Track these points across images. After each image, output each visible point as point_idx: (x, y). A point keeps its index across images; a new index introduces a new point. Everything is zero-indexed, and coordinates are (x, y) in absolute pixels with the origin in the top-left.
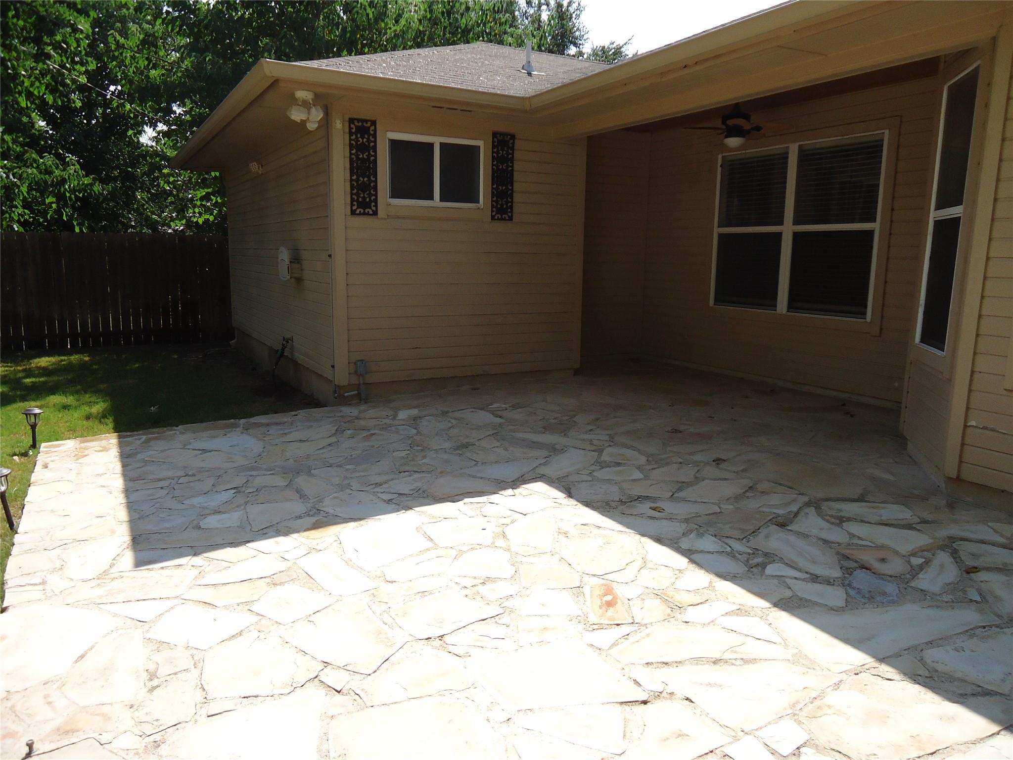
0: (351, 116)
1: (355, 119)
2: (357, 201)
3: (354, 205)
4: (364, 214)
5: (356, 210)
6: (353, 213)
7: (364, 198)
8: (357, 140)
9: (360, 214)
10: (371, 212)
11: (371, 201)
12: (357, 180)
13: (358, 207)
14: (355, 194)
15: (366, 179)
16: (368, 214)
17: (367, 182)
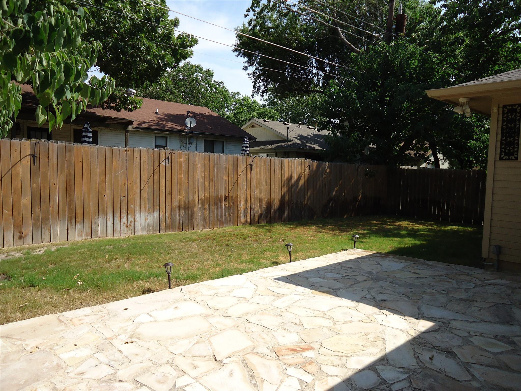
0: (504, 104)
1: (507, 105)
2: (505, 152)
3: (502, 154)
4: (509, 159)
5: (503, 157)
6: (501, 159)
7: (509, 150)
8: (508, 117)
9: (506, 159)
10: (514, 158)
11: (514, 152)
12: (506, 140)
13: (505, 156)
14: (503, 148)
15: (512, 139)
16: (512, 159)
17: (513, 141)
